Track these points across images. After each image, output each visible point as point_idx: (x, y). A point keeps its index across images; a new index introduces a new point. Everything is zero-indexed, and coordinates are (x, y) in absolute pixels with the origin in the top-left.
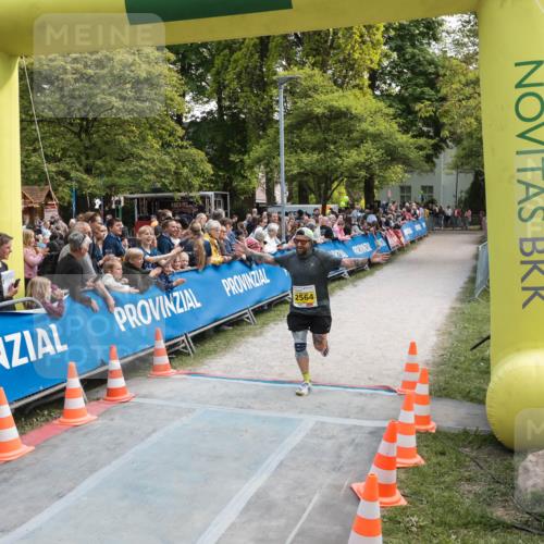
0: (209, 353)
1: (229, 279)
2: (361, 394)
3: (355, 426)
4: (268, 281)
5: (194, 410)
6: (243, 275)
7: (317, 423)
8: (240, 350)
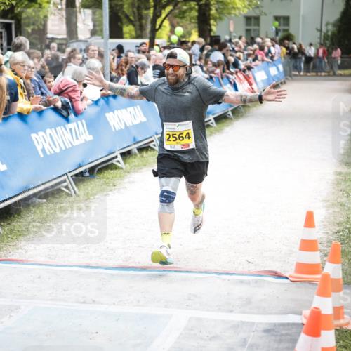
0: (21, 234)
1: (41, 134)
2: (242, 282)
4: (90, 138)
5: (18, 308)
6: (58, 129)
7: (190, 319)
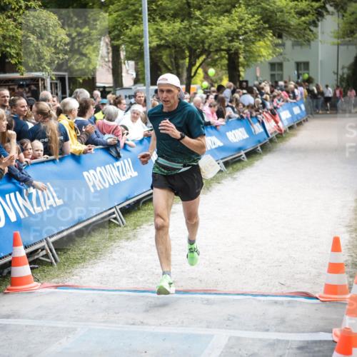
0: (76, 262)
1: (92, 172)
2: (276, 302)
3: (279, 341)
4: (135, 174)
6: (107, 167)
7: (230, 338)
8: (114, 256)
